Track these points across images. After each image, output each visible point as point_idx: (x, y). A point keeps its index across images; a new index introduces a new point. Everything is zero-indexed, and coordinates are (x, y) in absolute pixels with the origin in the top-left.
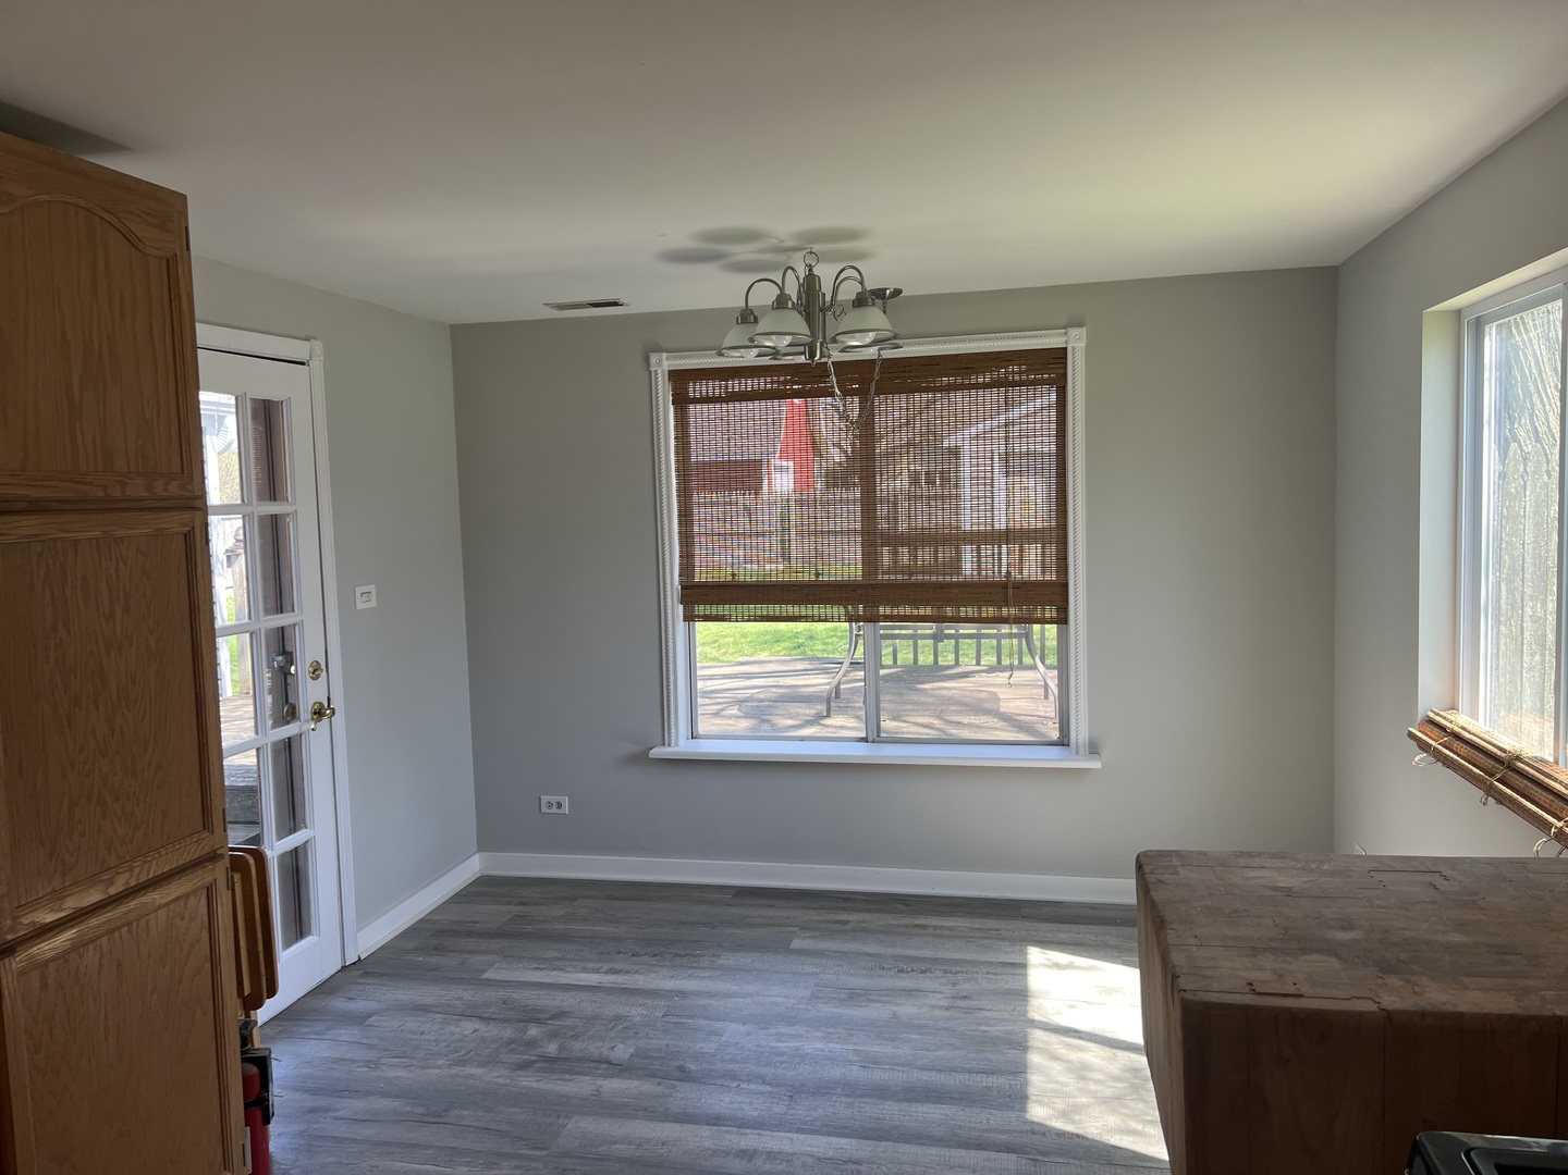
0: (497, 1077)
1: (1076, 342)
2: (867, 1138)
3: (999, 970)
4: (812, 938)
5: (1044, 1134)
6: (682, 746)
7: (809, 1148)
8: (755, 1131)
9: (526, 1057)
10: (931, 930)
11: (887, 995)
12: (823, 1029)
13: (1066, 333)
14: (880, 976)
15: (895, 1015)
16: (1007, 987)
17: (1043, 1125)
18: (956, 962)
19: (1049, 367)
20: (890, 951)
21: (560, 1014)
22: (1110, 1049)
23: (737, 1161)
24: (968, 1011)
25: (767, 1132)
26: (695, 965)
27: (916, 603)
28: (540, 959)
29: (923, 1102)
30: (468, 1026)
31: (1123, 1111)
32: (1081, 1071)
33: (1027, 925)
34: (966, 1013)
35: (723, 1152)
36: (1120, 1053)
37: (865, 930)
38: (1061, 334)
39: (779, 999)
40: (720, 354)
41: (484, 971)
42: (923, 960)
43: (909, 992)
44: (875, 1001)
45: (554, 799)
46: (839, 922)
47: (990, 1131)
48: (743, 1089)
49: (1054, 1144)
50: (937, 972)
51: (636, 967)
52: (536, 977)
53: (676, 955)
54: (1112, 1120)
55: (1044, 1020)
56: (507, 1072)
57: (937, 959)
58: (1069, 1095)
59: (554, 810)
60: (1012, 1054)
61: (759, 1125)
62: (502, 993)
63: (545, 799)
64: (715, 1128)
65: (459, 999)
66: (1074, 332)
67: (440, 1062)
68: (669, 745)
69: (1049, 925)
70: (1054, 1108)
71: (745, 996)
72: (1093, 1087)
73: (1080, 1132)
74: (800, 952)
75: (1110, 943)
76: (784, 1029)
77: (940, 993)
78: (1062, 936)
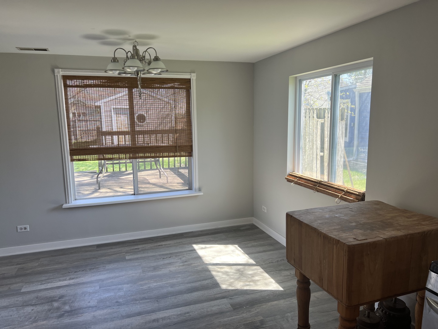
0: (53, 322)
1: (193, 77)
2: (186, 306)
3: (189, 252)
4: (131, 255)
5: (229, 292)
6: (73, 203)
7: (172, 313)
8: (154, 313)
9: (60, 313)
10: (164, 246)
11: (164, 266)
12: (153, 280)
13: (190, 74)
14: (159, 261)
15: (170, 271)
16: (194, 256)
17: (227, 289)
18: (177, 253)
19: (186, 84)
20: (157, 254)
21: (62, 297)
22: (229, 266)
23: (154, 323)
24: (189, 265)
25: (157, 313)
26: (99, 271)
27: (150, 152)
28: (41, 281)
29: (194, 292)
30: (29, 309)
31: (242, 281)
32: (226, 273)
33: (188, 239)
34: (189, 266)
35: (148, 322)
36: (232, 267)
37: (145, 250)
38: (189, 75)
39: (133, 275)
40: (106, 72)
41: (21, 290)
42: (167, 254)
43: (170, 264)
44: (162, 268)
45: (23, 226)
46: (136, 249)
47: (216, 294)
48: (141, 302)
49: (233, 293)
50: (174, 257)
51: (79, 276)
52: (43, 287)
53: (90, 269)
54: (241, 284)
55: (209, 263)
56: (56, 320)
57: (171, 253)
58: (227, 280)
59: (23, 230)
60: (207, 273)
61: (153, 311)
62: (35, 295)
63: (19, 227)
64: (141, 316)
65: (17, 301)
66: (193, 74)
67: (27, 323)
68: (69, 203)
69: (193, 238)
70: (227, 285)
71: (122, 276)
72: (232, 277)
73: (236, 288)
74: (130, 260)
75: (211, 240)
76: (141, 283)
77: (178, 262)
78: (199, 240)
